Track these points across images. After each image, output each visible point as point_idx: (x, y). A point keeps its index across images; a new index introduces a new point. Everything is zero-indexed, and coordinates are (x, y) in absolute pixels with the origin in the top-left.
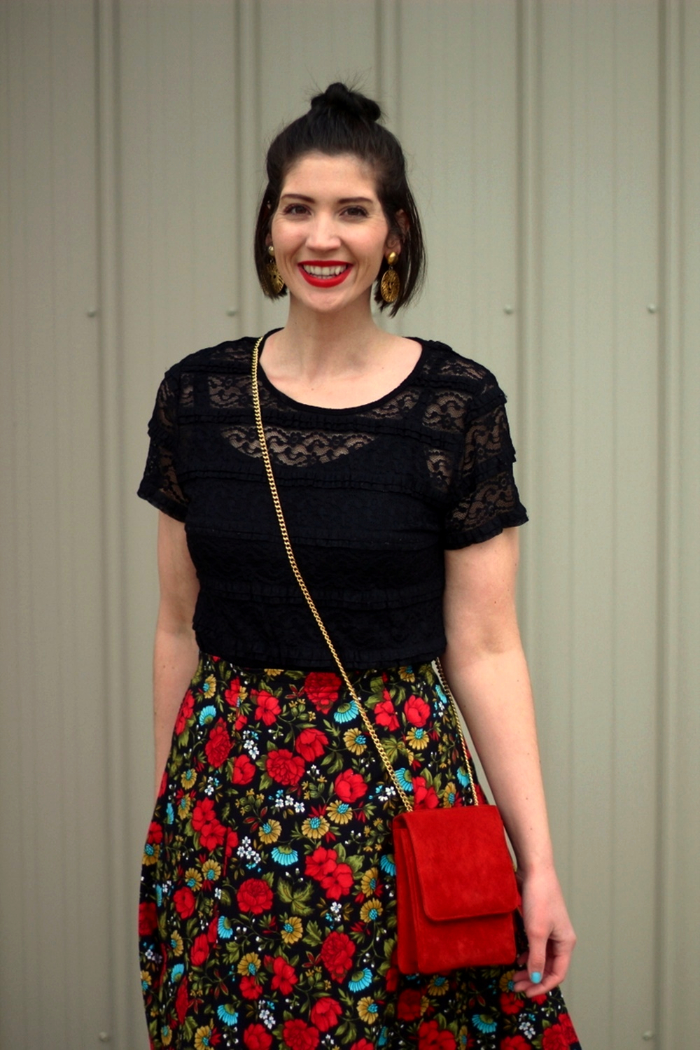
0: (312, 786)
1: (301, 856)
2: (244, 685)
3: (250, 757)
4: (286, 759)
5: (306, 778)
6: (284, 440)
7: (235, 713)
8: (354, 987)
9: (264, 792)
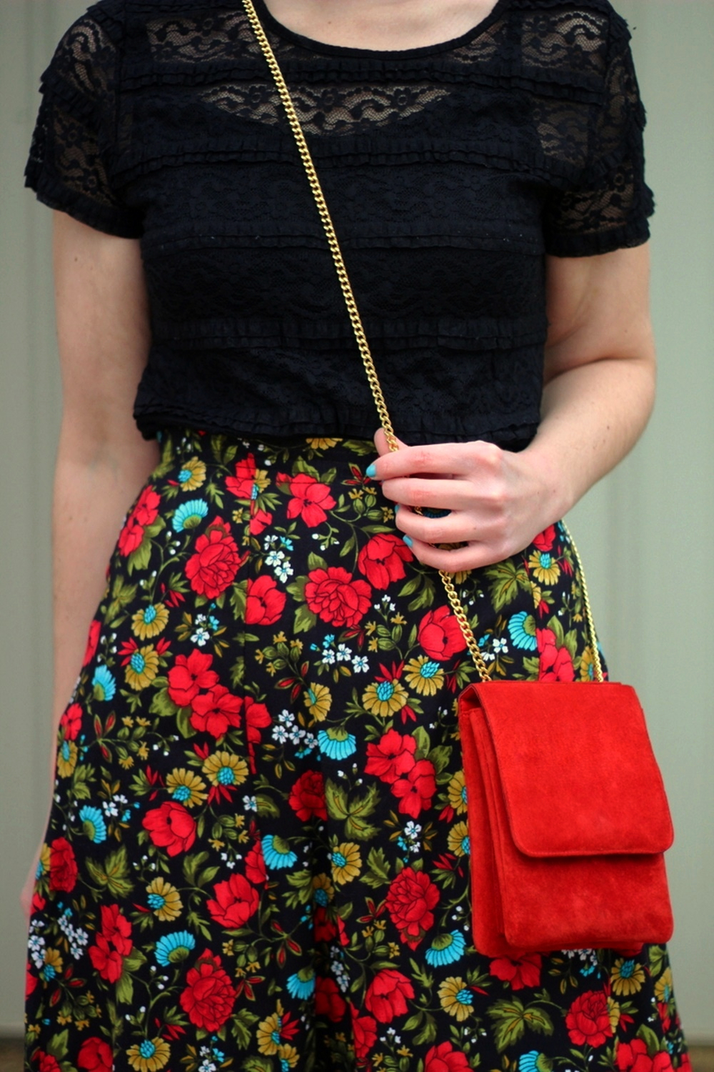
0: (382, 630)
1: (360, 745)
2: (263, 467)
3: (277, 579)
4: (340, 582)
5: (371, 616)
6: (311, 103)
7: (246, 508)
8: (435, 958)
9: (301, 636)
